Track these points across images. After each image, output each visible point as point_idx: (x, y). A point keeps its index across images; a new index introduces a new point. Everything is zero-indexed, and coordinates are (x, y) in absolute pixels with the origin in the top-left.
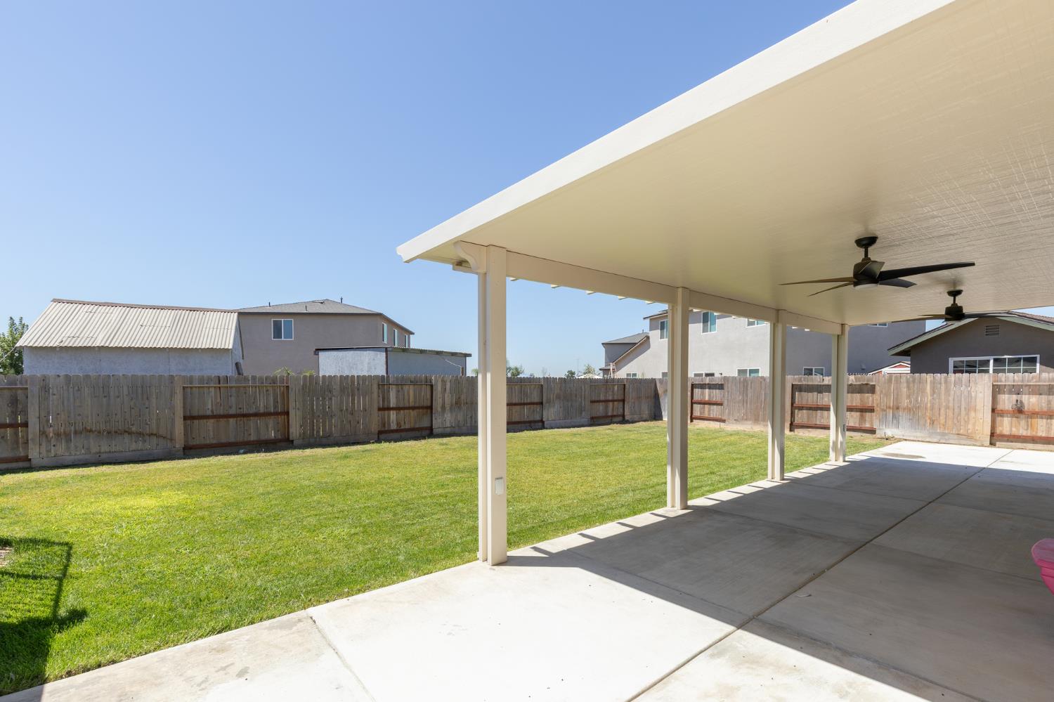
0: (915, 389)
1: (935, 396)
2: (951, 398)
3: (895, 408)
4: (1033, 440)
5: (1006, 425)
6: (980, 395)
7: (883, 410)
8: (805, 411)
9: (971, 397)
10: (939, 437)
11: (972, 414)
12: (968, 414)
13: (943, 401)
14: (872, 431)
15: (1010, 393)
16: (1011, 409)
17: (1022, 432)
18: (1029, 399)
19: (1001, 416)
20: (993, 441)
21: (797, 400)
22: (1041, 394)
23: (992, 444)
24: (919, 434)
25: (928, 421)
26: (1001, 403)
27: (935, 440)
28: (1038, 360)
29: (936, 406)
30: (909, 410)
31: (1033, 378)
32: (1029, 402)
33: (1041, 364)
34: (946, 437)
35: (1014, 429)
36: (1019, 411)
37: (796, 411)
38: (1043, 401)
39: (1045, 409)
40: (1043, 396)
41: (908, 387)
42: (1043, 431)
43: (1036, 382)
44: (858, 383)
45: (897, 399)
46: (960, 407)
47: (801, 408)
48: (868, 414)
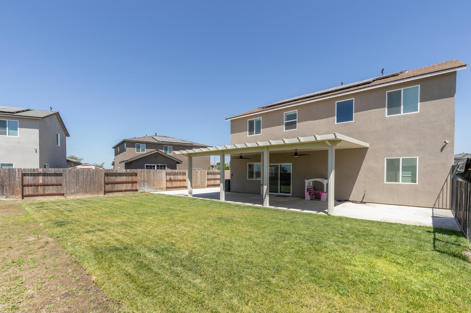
3: (143, 181)
4: (173, 188)
7: (140, 182)
8: (110, 185)
9: (162, 177)
10: (155, 190)
11: (162, 182)
13: (155, 178)
14: (137, 191)
15: (169, 175)
19: (168, 182)
21: (106, 180)
23: (167, 189)
25: (152, 185)
26: (167, 178)
30: (147, 182)
31: (168, 171)
32: (171, 177)
35: (170, 185)
36: (171, 180)
37: (106, 185)
39: (174, 179)
40: (174, 176)
41: (147, 174)
42: (174, 185)
43: (173, 172)
44: (131, 173)
45: (144, 178)
46: (159, 180)
48: (134, 184)
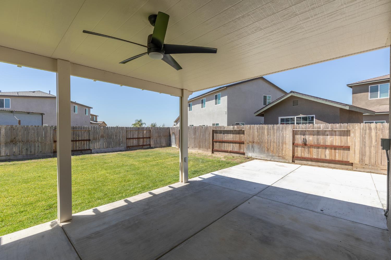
0: (260, 132)
1: (269, 136)
2: (275, 137)
3: (252, 142)
4: (311, 160)
5: (300, 152)
6: (288, 136)
7: (248, 143)
8: (218, 143)
9: (284, 137)
10: (271, 158)
11: (284, 146)
12: (282, 146)
13: (272, 139)
14: (244, 154)
15: (301, 134)
16: (301, 143)
17: (307, 155)
18: (309, 138)
19: (297, 147)
20: (294, 160)
21: (215, 138)
22: (314, 135)
23: (293, 162)
24: (263, 156)
25: (266, 149)
26: (297, 140)
27: (269, 159)
28: (314, 117)
29: (269, 141)
30: (258, 143)
31: (310, 127)
32: (309, 140)
33: (316, 119)
34: (274, 158)
35: (303, 154)
36: (305, 144)
37: (215, 143)
38: (315, 139)
39: (316, 144)
40: (315, 136)
41: (257, 131)
42: (315, 155)
43: (312, 129)
44: (238, 130)
45: (253, 137)
46: (279, 142)
47: (216, 142)
48: (242, 145)
